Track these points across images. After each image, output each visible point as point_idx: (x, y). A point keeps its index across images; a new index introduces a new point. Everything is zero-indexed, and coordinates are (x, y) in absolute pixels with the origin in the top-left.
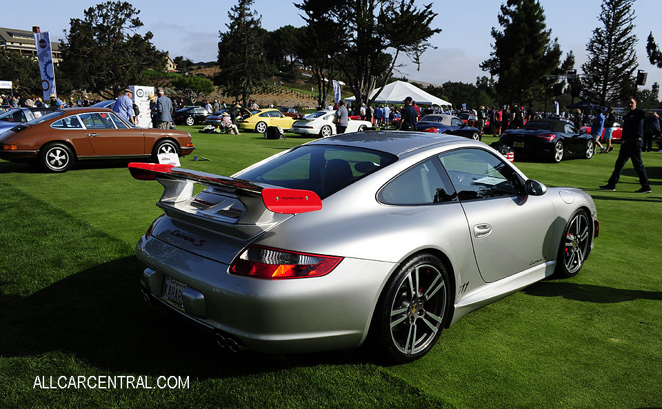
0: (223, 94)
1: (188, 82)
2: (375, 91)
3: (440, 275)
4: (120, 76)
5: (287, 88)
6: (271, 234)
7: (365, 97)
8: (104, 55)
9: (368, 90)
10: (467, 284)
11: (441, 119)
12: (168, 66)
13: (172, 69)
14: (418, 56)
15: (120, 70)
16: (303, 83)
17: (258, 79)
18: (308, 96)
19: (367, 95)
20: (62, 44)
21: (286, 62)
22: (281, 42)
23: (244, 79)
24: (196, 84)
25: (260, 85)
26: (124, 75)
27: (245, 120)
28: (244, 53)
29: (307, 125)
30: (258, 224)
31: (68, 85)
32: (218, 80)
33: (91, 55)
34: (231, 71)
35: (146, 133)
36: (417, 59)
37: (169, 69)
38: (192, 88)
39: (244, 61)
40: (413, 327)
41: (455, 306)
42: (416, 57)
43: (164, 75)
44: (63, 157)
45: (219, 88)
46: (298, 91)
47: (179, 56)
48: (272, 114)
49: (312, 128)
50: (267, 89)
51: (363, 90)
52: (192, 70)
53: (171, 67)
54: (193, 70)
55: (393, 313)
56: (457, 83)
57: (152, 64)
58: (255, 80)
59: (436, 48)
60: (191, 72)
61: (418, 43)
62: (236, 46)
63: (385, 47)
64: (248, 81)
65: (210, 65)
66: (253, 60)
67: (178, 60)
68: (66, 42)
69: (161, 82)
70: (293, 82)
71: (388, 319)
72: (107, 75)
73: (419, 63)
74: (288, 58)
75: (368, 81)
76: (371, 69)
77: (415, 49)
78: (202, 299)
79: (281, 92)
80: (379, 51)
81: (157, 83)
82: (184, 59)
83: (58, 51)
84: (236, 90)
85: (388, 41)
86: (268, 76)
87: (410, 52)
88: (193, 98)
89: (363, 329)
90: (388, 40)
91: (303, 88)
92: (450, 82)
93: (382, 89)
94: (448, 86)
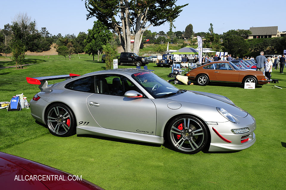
3: (67, 113)
10: (88, 123)
44: (205, 80)
55: (49, 117)
89: (42, 118)
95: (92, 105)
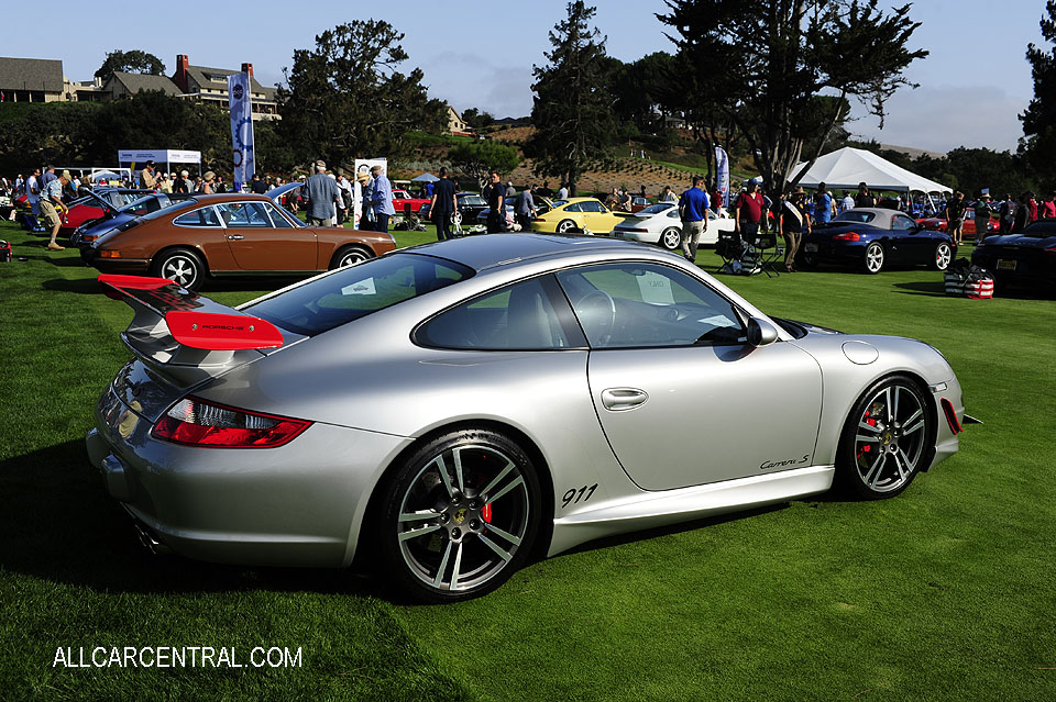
0: (536, 173)
1: (475, 152)
2: (800, 167)
3: (511, 466)
4: (365, 143)
5: (653, 162)
6: (221, 380)
7: (780, 178)
8: (342, 109)
9: (786, 164)
10: (593, 488)
11: (871, 216)
12: (451, 125)
13: (458, 130)
14: (880, 102)
15: (367, 132)
16: (682, 152)
17: (598, 147)
18: (689, 175)
19: (784, 173)
20: (280, 91)
21: (653, 115)
22: (646, 82)
23: (572, 146)
24: (489, 155)
25: (599, 157)
26: (373, 140)
27: (540, 217)
28: (576, 101)
29: (638, 226)
30: (202, 366)
31: (288, 157)
32: (530, 149)
33: (323, 108)
34: (550, 133)
35: (321, 236)
36: (879, 108)
37: (453, 129)
38: (482, 162)
39: (575, 116)
40: (455, 547)
41: (556, 521)
42: (877, 104)
43: (444, 140)
44: (189, 271)
45: (534, 162)
46: (673, 167)
47: (472, 108)
48: (588, 207)
49: (646, 231)
50: (611, 162)
51: (776, 164)
52: (491, 131)
53: (456, 127)
54: (493, 131)
55: (403, 517)
56: (976, 151)
57: (418, 121)
58: (592, 148)
59: (918, 85)
60: (490, 135)
61: (882, 77)
62: (561, 91)
63: (818, 88)
64: (580, 149)
65: (523, 122)
66: (589, 113)
67: (469, 116)
68: (286, 87)
69: (438, 152)
70: (665, 152)
71: (393, 527)
72: (347, 140)
73: (882, 115)
74: (657, 109)
75: (786, 147)
76: (792, 127)
77: (878, 89)
78: (120, 473)
79: (641, 170)
80: (808, 95)
81: (433, 154)
82: (480, 113)
83: (274, 101)
84: (557, 165)
85: (822, 77)
86: (622, 139)
87: (866, 95)
88: (483, 178)
89: (346, 536)
90: (824, 74)
91: (680, 161)
92: (962, 149)
93: (812, 163)
94: (959, 155)
95: (614, 404)
